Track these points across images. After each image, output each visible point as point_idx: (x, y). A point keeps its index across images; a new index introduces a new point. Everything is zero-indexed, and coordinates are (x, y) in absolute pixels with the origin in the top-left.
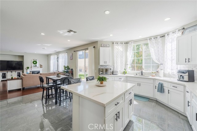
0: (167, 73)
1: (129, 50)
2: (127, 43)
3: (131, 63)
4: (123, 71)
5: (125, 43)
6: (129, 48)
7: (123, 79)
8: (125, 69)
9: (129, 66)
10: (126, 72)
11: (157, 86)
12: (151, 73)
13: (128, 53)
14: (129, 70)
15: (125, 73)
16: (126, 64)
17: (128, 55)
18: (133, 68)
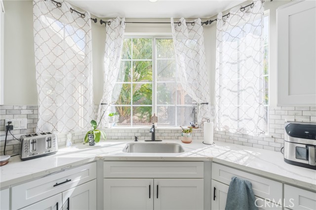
0: (222, 130)
1: (109, 51)
2: (102, 22)
3: (117, 98)
4: (87, 130)
5: (95, 21)
6: (108, 40)
7: (76, 181)
8: (93, 122)
9: (109, 109)
10: (99, 134)
11: (223, 191)
12: (177, 131)
13: (107, 61)
14: (109, 124)
15: (91, 139)
16: (99, 104)
17: (107, 72)
18: (123, 115)
